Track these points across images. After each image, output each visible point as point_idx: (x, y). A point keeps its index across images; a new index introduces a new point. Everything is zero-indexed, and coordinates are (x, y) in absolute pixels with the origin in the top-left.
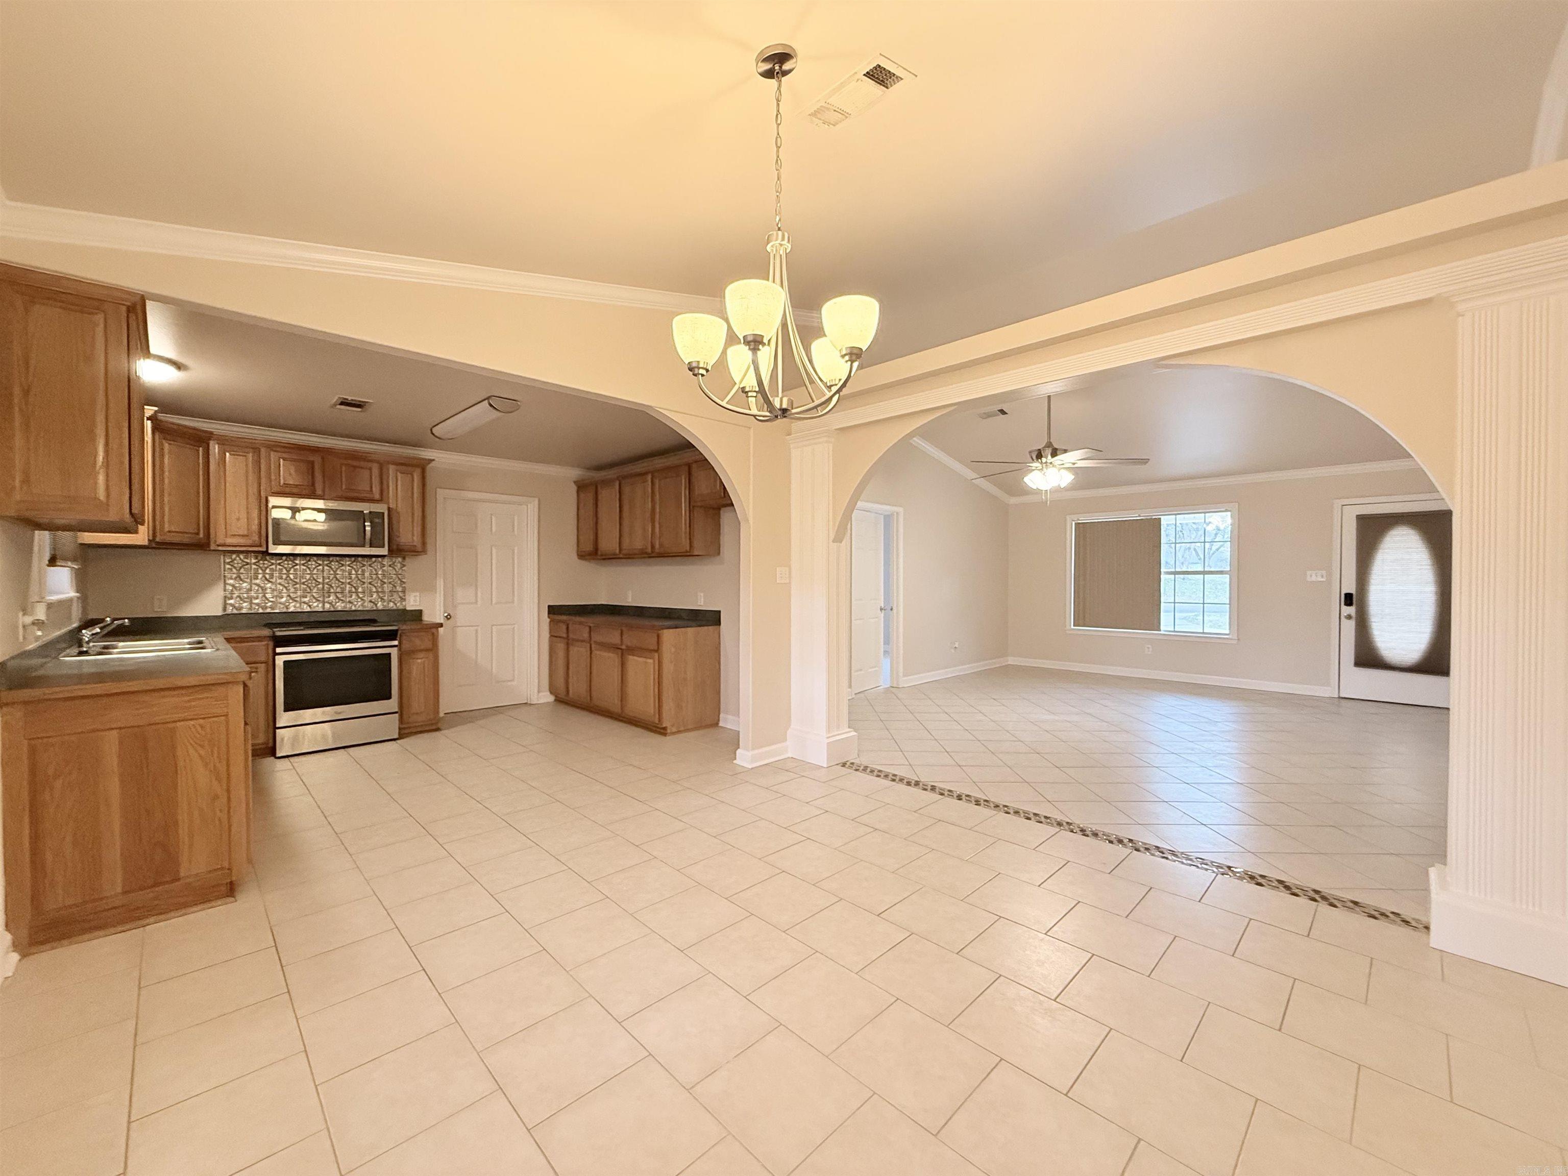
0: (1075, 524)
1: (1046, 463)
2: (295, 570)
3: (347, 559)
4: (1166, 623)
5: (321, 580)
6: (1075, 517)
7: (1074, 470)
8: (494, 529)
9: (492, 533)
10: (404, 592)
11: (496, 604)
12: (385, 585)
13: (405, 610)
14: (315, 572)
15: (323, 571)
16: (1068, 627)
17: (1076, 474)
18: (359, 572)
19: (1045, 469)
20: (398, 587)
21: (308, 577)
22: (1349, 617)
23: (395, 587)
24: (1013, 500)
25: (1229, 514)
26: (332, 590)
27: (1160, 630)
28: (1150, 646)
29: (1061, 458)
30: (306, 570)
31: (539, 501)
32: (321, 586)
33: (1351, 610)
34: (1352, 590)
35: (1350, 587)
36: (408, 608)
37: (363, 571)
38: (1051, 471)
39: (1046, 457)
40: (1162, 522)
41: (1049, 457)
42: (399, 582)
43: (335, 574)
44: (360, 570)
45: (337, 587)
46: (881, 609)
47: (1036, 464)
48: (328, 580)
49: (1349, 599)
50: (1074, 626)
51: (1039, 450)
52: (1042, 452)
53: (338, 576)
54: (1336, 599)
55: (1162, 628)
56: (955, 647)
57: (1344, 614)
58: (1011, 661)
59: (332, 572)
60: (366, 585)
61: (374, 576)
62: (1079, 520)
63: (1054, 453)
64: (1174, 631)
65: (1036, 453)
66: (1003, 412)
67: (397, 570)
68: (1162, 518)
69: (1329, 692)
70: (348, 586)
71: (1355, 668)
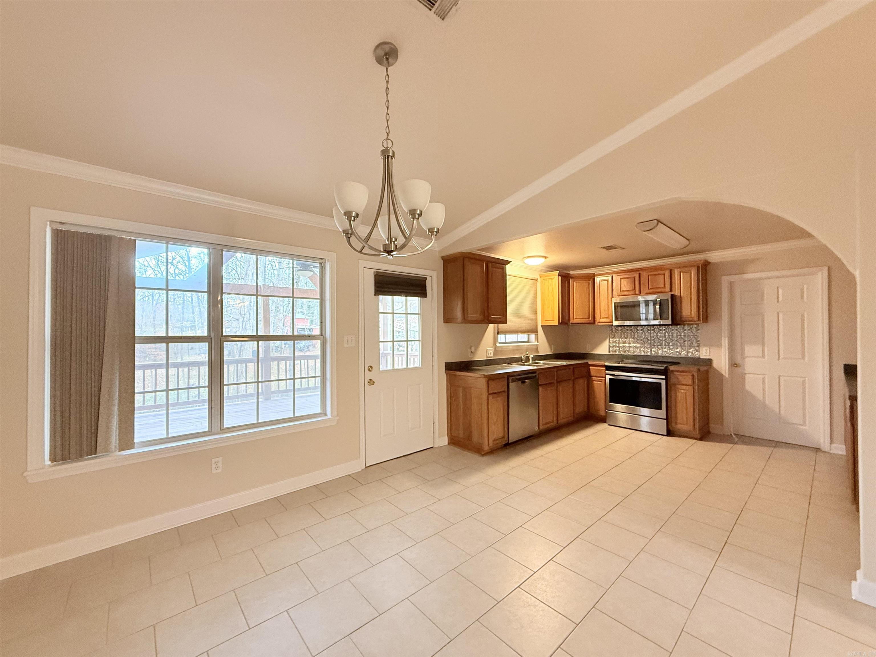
2: (638, 333)
3: (663, 326)
5: (649, 339)
8: (780, 299)
9: (778, 302)
10: (698, 346)
11: (783, 358)
12: (686, 342)
13: (700, 358)
14: (647, 334)
15: (651, 333)
18: (670, 334)
20: (694, 344)
21: (644, 336)
23: (693, 343)
26: (655, 344)
30: (642, 333)
31: (829, 269)
32: (649, 342)
36: (701, 357)
37: (672, 333)
42: (695, 340)
43: (657, 335)
44: (671, 333)
45: (658, 342)
48: (653, 339)
53: (658, 336)
59: (655, 334)
60: (674, 342)
61: (679, 337)
67: (694, 332)
70: (664, 342)
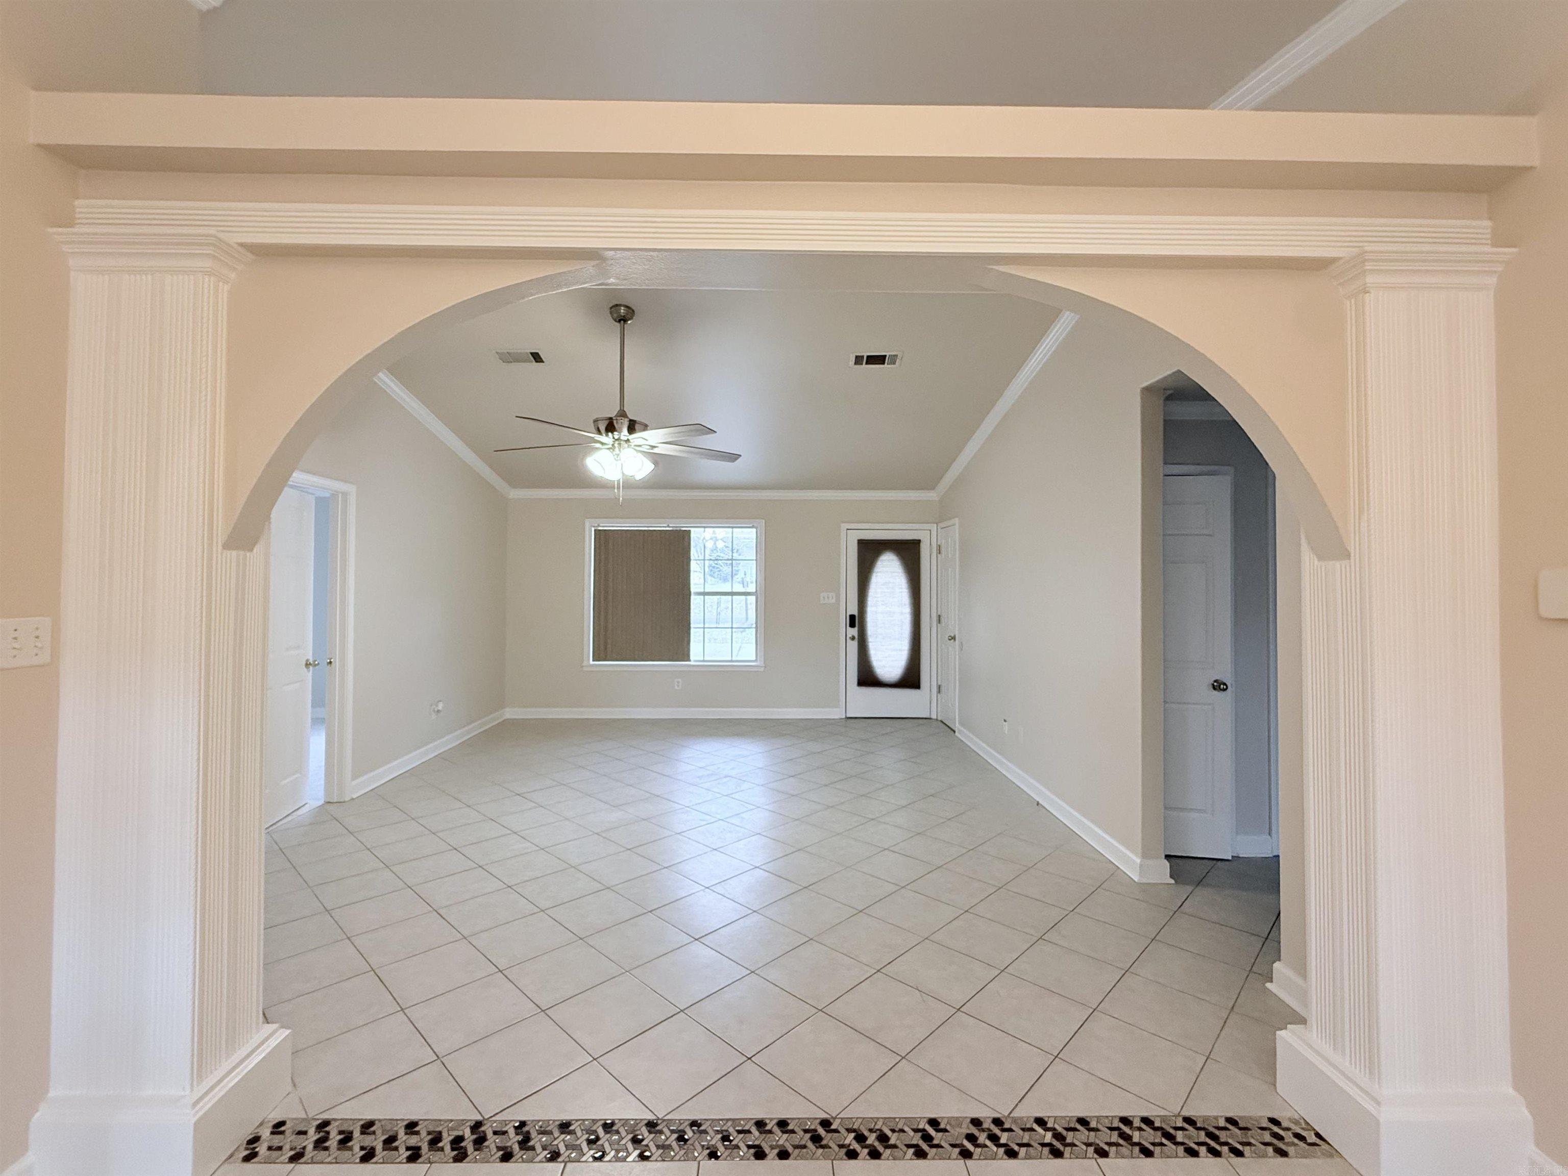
0: (595, 530)
1: (618, 439)
4: (696, 651)
6: (595, 522)
7: (657, 459)
16: (585, 663)
17: (656, 463)
19: (617, 449)
22: (853, 638)
24: (515, 494)
25: (754, 530)
27: (689, 660)
28: (680, 680)
29: (638, 437)
33: (854, 632)
34: (856, 613)
35: (854, 610)
38: (627, 453)
39: (620, 432)
40: (692, 535)
41: (625, 431)
46: (308, 665)
47: (608, 439)
49: (852, 621)
50: (593, 661)
51: (611, 419)
52: (615, 422)
54: (843, 620)
55: (692, 658)
56: (438, 711)
57: (849, 635)
58: (509, 713)
62: (599, 526)
63: (632, 429)
64: (704, 661)
65: (607, 422)
66: (537, 357)
68: (692, 530)
69: (837, 713)
71: (858, 688)
